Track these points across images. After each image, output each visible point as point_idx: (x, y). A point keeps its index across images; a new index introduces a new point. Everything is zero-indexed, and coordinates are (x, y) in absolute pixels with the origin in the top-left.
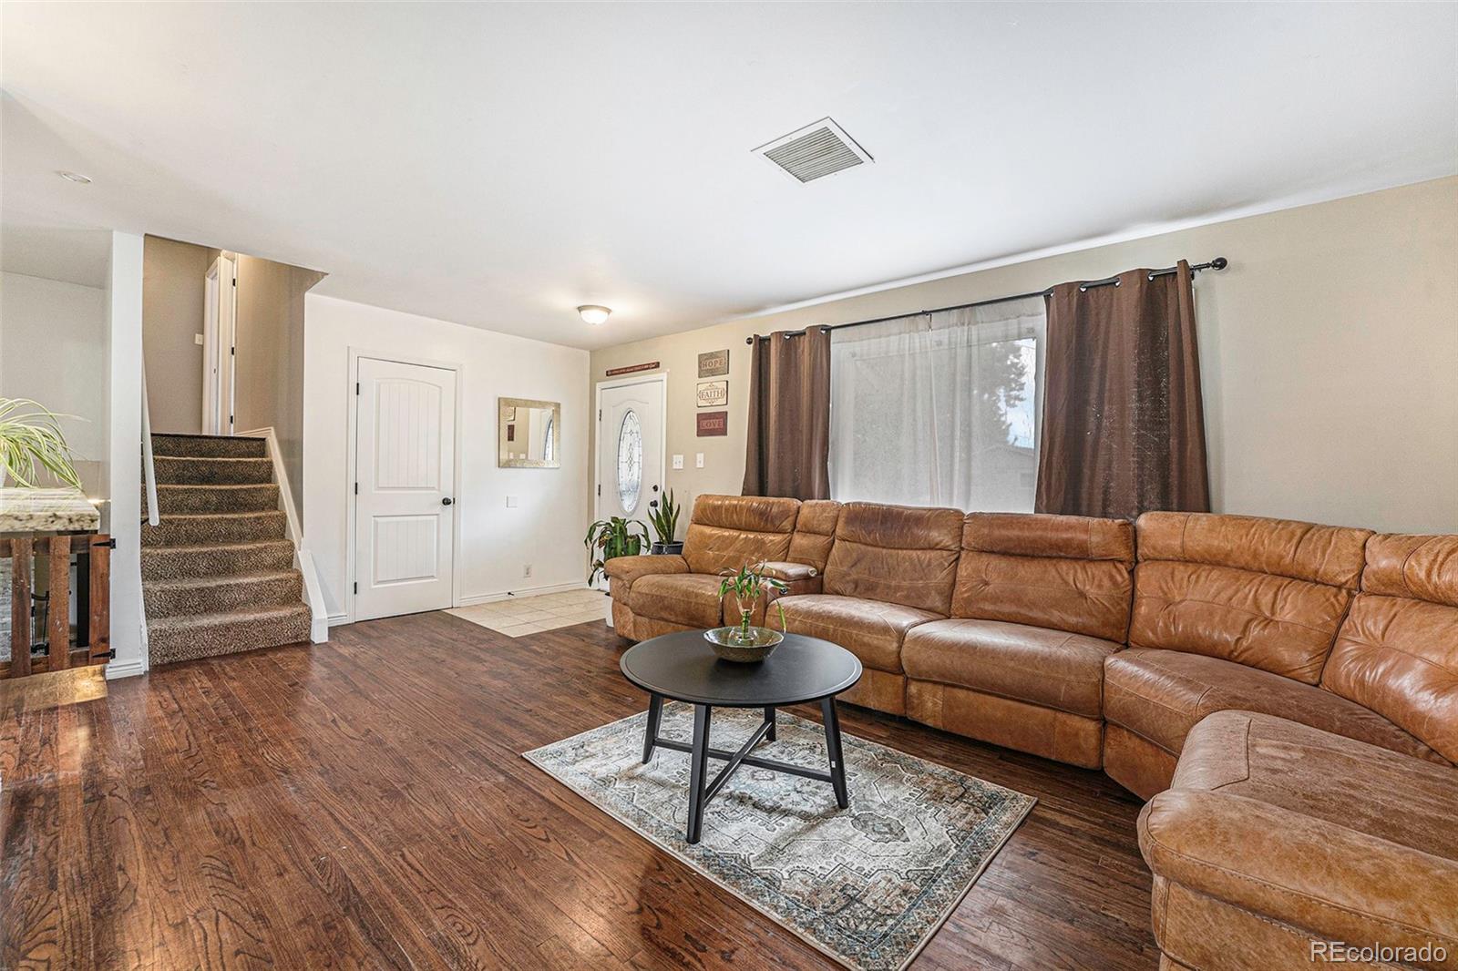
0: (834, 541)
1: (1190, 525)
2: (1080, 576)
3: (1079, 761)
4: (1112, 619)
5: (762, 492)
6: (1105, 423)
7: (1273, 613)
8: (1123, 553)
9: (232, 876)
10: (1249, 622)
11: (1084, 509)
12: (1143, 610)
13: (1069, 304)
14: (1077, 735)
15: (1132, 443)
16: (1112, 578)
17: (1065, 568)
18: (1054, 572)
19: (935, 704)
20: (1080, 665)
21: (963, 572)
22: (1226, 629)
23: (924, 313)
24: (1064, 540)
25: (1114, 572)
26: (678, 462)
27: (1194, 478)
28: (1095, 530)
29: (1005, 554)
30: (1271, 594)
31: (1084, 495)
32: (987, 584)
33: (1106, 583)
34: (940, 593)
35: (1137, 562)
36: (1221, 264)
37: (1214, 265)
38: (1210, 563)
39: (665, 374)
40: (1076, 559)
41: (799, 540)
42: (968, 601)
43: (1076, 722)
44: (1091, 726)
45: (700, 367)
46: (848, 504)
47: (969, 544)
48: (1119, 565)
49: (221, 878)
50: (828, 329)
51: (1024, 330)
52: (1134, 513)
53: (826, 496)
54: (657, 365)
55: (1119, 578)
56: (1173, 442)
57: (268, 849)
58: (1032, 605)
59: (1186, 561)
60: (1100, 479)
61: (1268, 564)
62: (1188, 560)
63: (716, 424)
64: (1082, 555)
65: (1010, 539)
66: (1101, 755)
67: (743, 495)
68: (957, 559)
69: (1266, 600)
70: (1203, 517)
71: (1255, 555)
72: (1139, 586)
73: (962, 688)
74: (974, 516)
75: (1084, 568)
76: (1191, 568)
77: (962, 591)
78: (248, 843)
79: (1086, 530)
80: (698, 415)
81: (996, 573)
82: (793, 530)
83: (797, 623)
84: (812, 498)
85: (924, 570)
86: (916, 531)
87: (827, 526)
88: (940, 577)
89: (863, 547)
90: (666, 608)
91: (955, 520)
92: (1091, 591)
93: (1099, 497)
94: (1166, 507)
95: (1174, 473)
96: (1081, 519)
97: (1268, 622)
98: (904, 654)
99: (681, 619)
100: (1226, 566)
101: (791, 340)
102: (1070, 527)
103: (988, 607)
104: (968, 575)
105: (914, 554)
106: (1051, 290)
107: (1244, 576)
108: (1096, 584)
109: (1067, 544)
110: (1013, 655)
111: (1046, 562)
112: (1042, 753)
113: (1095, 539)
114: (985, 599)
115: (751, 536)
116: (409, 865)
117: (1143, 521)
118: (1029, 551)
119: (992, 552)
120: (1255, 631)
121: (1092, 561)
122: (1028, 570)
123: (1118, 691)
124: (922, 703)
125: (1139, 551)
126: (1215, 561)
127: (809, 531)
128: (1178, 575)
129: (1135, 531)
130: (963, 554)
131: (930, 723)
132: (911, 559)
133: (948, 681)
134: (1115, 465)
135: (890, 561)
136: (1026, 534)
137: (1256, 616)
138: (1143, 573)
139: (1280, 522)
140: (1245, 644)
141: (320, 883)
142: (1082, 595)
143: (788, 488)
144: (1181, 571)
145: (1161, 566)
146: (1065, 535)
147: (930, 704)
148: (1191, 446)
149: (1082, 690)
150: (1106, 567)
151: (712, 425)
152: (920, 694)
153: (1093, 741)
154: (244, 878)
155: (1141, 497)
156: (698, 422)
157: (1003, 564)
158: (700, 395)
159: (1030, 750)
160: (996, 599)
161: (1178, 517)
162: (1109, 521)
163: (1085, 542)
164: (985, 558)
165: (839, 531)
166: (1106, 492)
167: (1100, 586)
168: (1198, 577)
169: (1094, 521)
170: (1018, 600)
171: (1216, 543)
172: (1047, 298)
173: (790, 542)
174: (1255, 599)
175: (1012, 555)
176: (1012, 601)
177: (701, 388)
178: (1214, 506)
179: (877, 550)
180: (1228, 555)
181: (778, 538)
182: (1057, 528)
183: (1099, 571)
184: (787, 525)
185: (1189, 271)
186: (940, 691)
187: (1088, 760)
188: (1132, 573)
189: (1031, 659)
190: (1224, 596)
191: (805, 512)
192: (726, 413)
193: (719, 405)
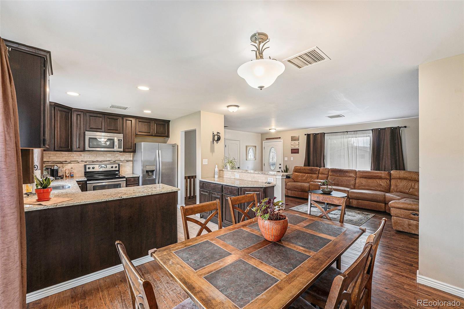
0: (328, 176)
1: (400, 173)
2: (380, 182)
3: (382, 210)
4: (387, 189)
5: (309, 166)
6: (384, 154)
7: (414, 187)
8: (388, 177)
10: (410, 188)
11: (381, 170)
12: (392, 187)
13: (377, 132)
14: (381, 206)
15: (389, 158)
16: (386, 182)
17: (377, 180)
18: (375, 181)
19: (355, 203)
20: (381, 195)
21: (357, 181)
22: (406, 190)
23: (346, 132)
24: (377, 175)
25: (387, 181)
26: (286, 159)
27: (402, 165)
28: (383, 174)
29: (365, 178)
30: (414, 184)
31: (381, 167)
32: (362, 183)
33: (385, 183)
34: (352, 185)
35: (391, 179)
36: (405, 127)
37: (404, 127)
38: (404, 179)
39: (282, 140)
40: (379, 179)
41: (320, 175)
42: (359, 186)
43: (381, 204)
44: (383, 204)
45: (291, 139)
46: (331, 169)
47: (358, 176)
48: (388, 180)
50: (324, 133)
51: (367, 136)
52: (391, 170)
53: (324, 167)
54: (280, 138)
55: (388, 182)
56: (397, 158)
58: (371, 187)
59: (400, 179)
60: (384, 164)
61: (414, 179)
62: (400, 178)
63: (296, 151)
64: (380, 178)
65: (366, 175)
66: (385, 209)
67: (304, 166)
68: (356, 179)
69: (413, 185)
70: (403, 171)
71: (412, 178)
72: (391, 183)
73: (360, 200)
74: (358, 171)
75: (381, 180)
76: (401, 180)
77: (357, 185)
79: (381, 173)
80: (291, 149)
81: (364, 181)
82: (318, 174)
84: (321, 167)
85: (349, 181)
86: (347, 174)
87: (327, 173)
88: (353, 182)
89: (335, 177)
90: (296, 188)
91: (355, 172)
92: (382, 184)
93: (383, 168)
94: (396, 169)
95: (398, 163)
96: (380, 171)
97: (413, 188)
98: (349, 195)
99: (299, 190)
100: (407, 179)
101: (315, 135)
102: (378, 173)
103: (363, 187)
104: (358, 182)
105: (346, 178)
106: (373, 129)
107: (410, 181)
108: (383, 183)
109: (378, 176)
110: (369, 194)
111: (374, 179)
112: (375, 209)
113: (383, 175)
114: (362, 186)
115: (308, 175)
117: (392, 172)
118: (370, 177)
119: (363, 178)
120: (411, 190)
121: (383, 179)
122: (370, 181)
123: (388, 198)
124: (353, 203)
125: (391, 177)
126: (405, 179)
127: (322, 174)
128: (398, 181)
129: (390, 173)
130: (357, 178)
131: (354, 206)
132: (346, 179)
133: (357, 199)
134: (386, 162)
135: (341, 179)
136: (370, 174)
137: (411, 187)
138: (392, 181)
139: (415, 172)
140: (409, 192)
142: (381, 185)
143: (315, 165)
144: (399, 181)
145: (395, 180)
146: (378, 174)
147: (354, 203)
148: (401, 159)
149: (382, 199)
150: (385, 180)
151: (295, 151)
152: (352, 201)
153: (384, 207)
155: (392, 167)
156: (291, 151)
157: (365, 180)
158: (292, 145)
159: (373, 209)
160: (364, 186)
161: (398, 171)
162: (385, 172)
163: (381, 176)
164: (361, 178)
165: (329, 174)
166: (385, 166)
167: (384, 183)
168: (402, 182)
169: (383, 172)
170: (369, 186)
171: (405, 176)
172: (372, 131)
173: (318, 176)
174: (411, 185)
175: (367, 178)
176: (367, 186)
177: (292, 143)
178: (406, 169)
179: (338, 177)
180: (407, 177)
181: (315, 175)
182: (376, 173)
183: (384, 181)
184: (317, 172)
185: (399, 128)
186: (356, 201)
187: (383, 210)
188: (390, 181)
189: (372, 194)
190: (406, 184)
191: (321, 170)
192: (299, 149)
193: (297, 147)
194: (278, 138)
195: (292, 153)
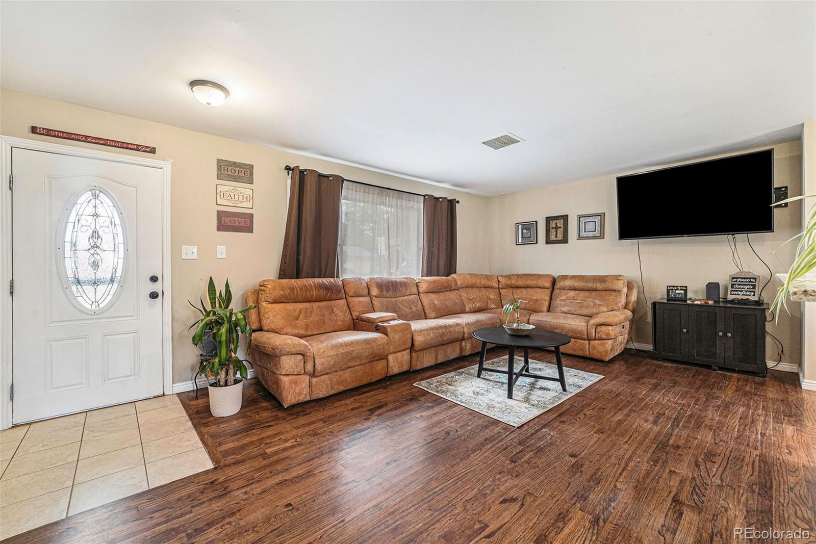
0: (371, 299)
9: (694, 486)
21: (425, 301)
26: (188, 251)
45: (220, 169)
46: (373, 279)
47: (424, 291)
49: (699, 490)
50: (343, 180)
54: (152, 150)
57: (667, 484)
63: (241, 222)
68: (420, 297)
78: (672, 495)
80: (219, 212)
82: (346, 297)
83: (431, 334)
85: (414, 304)
89: (386, 299)
101: (322, 180)
104: (429, 302)
116: (630, 439)
130: (422, 295)
135: (397, 301)
141: (664, 458)
151: (236, 222)
154: (690, 481)
156: (219, 218)
158: (220, 195)
165: (373, 293)
172: (425, 199)
173: (348, 303)
177: (220, 188)
192: (252, 215)
193: (243, 207)
194: (137, 148)
195: (221, 227)
